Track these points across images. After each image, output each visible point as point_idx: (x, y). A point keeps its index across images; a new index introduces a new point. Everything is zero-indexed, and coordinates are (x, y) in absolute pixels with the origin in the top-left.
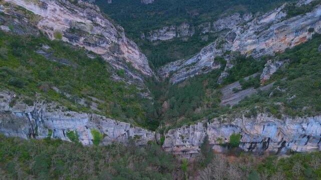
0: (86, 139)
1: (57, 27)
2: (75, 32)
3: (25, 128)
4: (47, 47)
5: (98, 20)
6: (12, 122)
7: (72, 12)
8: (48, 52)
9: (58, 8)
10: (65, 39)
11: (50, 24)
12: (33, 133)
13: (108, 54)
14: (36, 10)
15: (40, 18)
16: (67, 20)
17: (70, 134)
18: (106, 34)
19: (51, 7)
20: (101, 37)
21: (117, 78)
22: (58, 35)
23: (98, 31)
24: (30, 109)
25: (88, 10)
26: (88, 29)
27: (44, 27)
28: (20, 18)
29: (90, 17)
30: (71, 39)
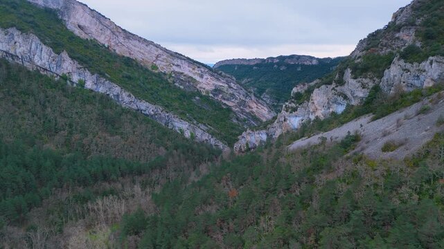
0: (187, 135)
1: (208, 88)
2: (217, 91)
3: (164, 121)
4: (197, 98)
5: (232, 85)
6: (160, 118)
7: (218, 79)
8: (197, 100)
9: (209, 77)
10: (211, 95)
11: (204, 86)
12: (167, 124)
13: (236, 106)
14: (198, 78)
15: (199, 83)
16: (214, 84)
17: (180, 130)
18: (236, 94)
19: (205, 77)
20: (232, 95)
21: (235, 121)
22: (207, 92)
23: (231, 91)
24: (167, 114)
25: (226, 79)
26: (225, 90)
27: (200, 88)
28: (189, 82)
29: (228, 83)
30: (214, 95)
